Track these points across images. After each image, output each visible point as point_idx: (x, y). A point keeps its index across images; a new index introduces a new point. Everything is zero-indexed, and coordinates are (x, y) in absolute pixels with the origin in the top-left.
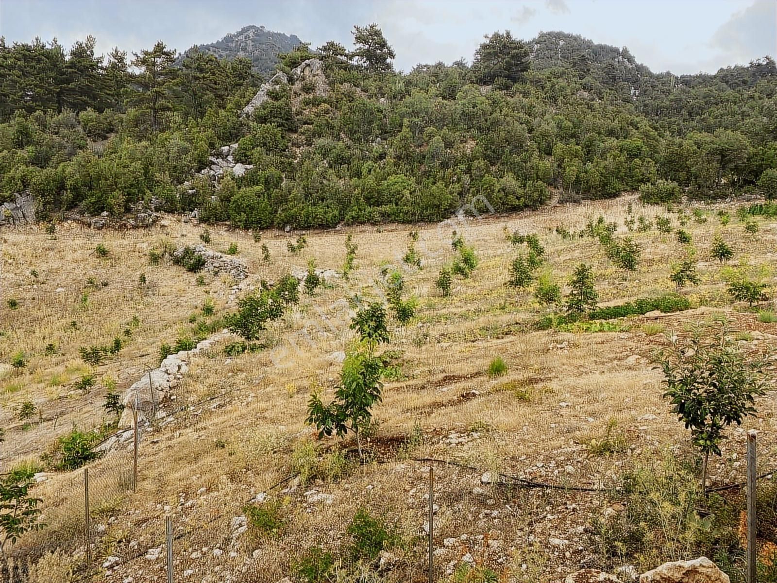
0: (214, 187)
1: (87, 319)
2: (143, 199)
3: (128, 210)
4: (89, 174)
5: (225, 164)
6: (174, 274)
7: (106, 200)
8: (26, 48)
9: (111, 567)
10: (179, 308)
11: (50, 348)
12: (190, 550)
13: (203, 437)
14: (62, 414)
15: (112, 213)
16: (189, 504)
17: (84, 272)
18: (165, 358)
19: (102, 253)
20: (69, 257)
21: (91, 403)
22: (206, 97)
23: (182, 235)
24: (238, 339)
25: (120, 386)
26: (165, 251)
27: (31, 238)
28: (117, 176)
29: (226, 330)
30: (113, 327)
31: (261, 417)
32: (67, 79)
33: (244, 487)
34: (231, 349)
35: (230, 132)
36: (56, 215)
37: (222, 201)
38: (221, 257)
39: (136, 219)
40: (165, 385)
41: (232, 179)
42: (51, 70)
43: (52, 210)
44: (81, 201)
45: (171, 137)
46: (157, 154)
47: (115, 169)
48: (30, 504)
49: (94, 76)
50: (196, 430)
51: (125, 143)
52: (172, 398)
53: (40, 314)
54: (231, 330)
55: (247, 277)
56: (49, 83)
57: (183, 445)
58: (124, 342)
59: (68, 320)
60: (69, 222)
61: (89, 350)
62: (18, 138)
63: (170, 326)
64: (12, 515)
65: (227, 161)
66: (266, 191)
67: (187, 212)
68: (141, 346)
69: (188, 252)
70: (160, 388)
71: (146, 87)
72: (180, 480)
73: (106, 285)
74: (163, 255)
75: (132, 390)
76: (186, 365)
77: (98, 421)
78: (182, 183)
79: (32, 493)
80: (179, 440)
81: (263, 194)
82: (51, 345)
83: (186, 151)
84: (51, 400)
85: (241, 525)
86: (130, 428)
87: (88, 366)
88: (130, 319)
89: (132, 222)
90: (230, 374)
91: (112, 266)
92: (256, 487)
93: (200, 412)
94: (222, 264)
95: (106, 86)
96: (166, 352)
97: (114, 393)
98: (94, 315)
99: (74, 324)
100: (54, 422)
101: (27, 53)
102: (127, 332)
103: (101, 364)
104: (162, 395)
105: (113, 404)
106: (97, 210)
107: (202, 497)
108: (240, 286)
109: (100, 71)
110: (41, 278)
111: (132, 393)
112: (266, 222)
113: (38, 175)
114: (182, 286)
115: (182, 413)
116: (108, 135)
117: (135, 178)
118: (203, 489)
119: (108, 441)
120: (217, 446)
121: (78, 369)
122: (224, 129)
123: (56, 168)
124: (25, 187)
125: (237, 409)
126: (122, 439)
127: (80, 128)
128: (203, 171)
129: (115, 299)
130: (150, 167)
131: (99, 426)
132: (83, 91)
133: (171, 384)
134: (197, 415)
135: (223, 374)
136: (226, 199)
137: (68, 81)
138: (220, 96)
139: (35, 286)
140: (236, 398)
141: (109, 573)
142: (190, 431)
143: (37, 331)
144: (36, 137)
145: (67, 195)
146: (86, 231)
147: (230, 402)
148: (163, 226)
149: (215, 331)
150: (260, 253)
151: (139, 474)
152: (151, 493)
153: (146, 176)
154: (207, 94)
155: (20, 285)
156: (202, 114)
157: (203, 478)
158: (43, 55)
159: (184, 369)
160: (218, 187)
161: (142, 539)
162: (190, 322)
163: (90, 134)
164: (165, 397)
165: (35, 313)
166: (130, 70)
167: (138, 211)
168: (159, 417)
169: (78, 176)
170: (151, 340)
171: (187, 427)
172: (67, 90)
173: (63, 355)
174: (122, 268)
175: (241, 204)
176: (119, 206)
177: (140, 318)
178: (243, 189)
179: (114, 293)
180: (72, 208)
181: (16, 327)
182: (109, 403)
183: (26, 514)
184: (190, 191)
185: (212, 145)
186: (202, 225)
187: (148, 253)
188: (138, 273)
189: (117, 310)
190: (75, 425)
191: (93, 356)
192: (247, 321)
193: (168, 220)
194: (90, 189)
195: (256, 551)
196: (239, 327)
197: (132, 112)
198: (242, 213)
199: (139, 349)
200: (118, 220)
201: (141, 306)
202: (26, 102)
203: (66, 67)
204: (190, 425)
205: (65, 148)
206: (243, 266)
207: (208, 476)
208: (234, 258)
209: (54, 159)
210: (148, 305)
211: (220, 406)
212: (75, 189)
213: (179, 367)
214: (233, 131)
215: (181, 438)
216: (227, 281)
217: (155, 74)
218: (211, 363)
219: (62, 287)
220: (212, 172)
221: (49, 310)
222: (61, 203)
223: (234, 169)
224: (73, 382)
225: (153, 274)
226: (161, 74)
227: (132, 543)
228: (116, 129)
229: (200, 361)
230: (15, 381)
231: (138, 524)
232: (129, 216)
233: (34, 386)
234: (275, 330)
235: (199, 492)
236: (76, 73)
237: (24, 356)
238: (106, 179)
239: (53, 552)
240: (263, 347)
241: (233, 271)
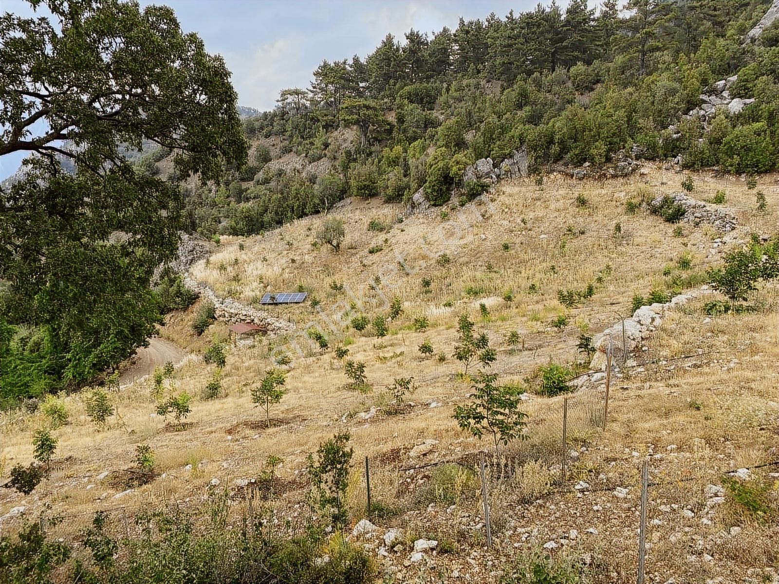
0: (703, 128)
1: (564, 265)
2: (624, 147)
3: (608, 160)
4: (575, 127)
5: (718, 101)
6: (650, 224)
7: (588, 151)
8: (530, 16)
9: (582, 491)
10: (653, 260)
11: (533, 287)
12: (659, 501)
13: (675, 394)
14: (540, 346)
15: (593, 163)
16: (658, 456)
17: (564, 220)
18: (638, 308)
19: (582, 202)
20: (552, 207)
21: (564, 341)
22: (702, 28)
23: (662, 184)
24: (720, 297)
25: (591, 330)
26: (643, 201)
27: (523, 189)
28: (600, 126)
29: (705, 287)
30: (587, 274)
31: (745, 386)
32: (561, 38)
33: (722, 456)
34: (711, 309)
35: (728, 64)
36: (544, 169)
37: (711, 143)
38: (704, 206)
39: (616, 168)
40: (638, 335)
41: (726, 118)
42: (548, 32)
43: (542, 164)
44: (566, 153)
45: (658, 79)
46: (642, 98)
47: (599, 119)
48: (519, 417)
49: (586, 29)
50: (668, 386)
51: (611, 92)
52: (643, 349)
53: (526, 257)
54: (713, 287)
55: (733, 229)
56: (547, 46)
57: (654, 398)
58: (597, 288)
59: (549, 265)
60: (555, 174)
61: (566, 293)
62: (518, 101)
63: (643, 277)
64: (506, 421)
65: (722, 98)
66: (769, 127)
67: (669, 158)
68: (612, 294)
69: (667, 201)
70: (632, 338)
71: (636, 29)
72: (649, 431)
73: (583, 233)
74: (640, 204)
75: (604, 335)
76: (661, 318)
77: (571, 359)
78: (665, 128)
79: (520, 408)
80: (650, 391)
81: (765, 131)
82: (533, 285)
83: (673, 92)
84: (532, 333)
85: (716, 495)
86: (600, 370)
87: (563, 307)
88: (603, 267)
89: (611, 171)
90: (709, 334)
91: (589, 215)
92: (736, 460)
93: (672, 367)
94: (705, 214)
95: (596, 37)
96: (638, 303)
97: (586, 336)
98: (571, 261)
99: (553, 268)
100: (534, 352)
101: (530, 20)
102: (600, 280)
103: (574, 307)
104: (633, 344)
105: (585, 344)
106: (579, 162)
107: (672, 454)
108: (725, 239)
109: (592, 23)
110: (528, 226)
111: (605, 337)
112: (764, 165)
113: (533, 132)
114: (657, 236)
115: (653, 366)
116: (595, 86)
117: (618, 127)
118: (674, 446)
119: (580, 379)
120: (691, 406)
121: (554, 309)
122: (722, 60)
123: (548, 124)
124: (521, 144)
125: (715, 373)
126: (593, 379)
127: (569, 84)
128: (691, 112)
129: (590, 247)
130: (634, 114)
131: (571, 363)
132: (575, 46)
133: (643, 335)
134: (669, 371)
135: (701, 334)
136: (716, 142)
137: (562, 40)
138: (720, 24)
139: (524, 233)
140: (716, 361)
141: (579, 495)
142: (661, 385)
143: (523, 271)
144: (532, 97)
145: (555, 149)
146: (569, 181)
147: (708, 364)
148: (642, 175)
149: (691, 287)
150: (754, 202)
151: (609, 415)
152: (620, 436)
153: (628, 124)
154: (703, 25)
155: (512, 231)
156: (696, 48)
157: (674, 436)
158: (543, 19)
159: (658, 322)
160: (708, 129)
161: (611, 475)
162: (665, 274)
163: (578, 87)
164: (637, 347)
165: (522, 256)
166: (620, 16)
167: (618, 160)
168: (629, 365)
169: (565, 130)
170: (623, 289)
171: (658, 381)
172: (561, 48)
173: (542, 295)
174: (599, 217)
175: (735, 145)
176: (601, 156)
177: (613, 267)
178: (739, 128)
179: (589, 242)
180: (558, 160)
181: (508, 266)
182: (581, 344)
183: (516, 424)
184: (675, 136)
185: (704, 82)
186: (686, 172)
187: (625, 202)
188: (614, 222)
189: (591, 258)
190: (551, 358)
191: (568, 299)
192: (733, 278)
193: (648, 168)
194: (576, 141)
195: (736, 528)
196: (723, 284)
197: (620, 59)
198: (735, 156)
199: (610, 297)
200: (599, 170)
201: (614, 255)
202: (526, 66)
203: (562, 26)
204: (661, 380)
205: (556, 104)
206: (730, 216)
207: (680, 435)
208: (720, 207)
209: (546, 116)
210: (621, 254)
211: (695, 366)
212: (562, 142)
213: (653, 319)
214: (732, 62)
215: (651, 391)
216: (709, 233)
217: (646, 14)
218: (687, 319)
219: (545, 234)
220: (702, 112)
221: (533, 254)
222: (549, 157)
223: (729, 106)
224: (549, 320)
225: (629, 223)
226: (653, 13)
227: (602, 476)
228: (603, 79)
229: (676, 316)
230: (505, 313)
231: (608, 460)
232: (609, 165)
233: (519, 319)
234: (769, 292)
235: (669, 448)
236: (570, 30)
237: (511, 292)
238: (590, 130)
239: (536, 461)
240: (749, 309)
241: (717, 222)
